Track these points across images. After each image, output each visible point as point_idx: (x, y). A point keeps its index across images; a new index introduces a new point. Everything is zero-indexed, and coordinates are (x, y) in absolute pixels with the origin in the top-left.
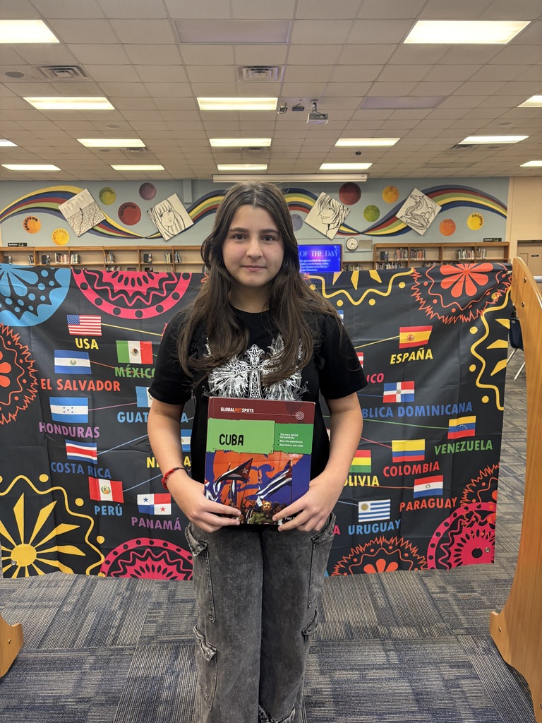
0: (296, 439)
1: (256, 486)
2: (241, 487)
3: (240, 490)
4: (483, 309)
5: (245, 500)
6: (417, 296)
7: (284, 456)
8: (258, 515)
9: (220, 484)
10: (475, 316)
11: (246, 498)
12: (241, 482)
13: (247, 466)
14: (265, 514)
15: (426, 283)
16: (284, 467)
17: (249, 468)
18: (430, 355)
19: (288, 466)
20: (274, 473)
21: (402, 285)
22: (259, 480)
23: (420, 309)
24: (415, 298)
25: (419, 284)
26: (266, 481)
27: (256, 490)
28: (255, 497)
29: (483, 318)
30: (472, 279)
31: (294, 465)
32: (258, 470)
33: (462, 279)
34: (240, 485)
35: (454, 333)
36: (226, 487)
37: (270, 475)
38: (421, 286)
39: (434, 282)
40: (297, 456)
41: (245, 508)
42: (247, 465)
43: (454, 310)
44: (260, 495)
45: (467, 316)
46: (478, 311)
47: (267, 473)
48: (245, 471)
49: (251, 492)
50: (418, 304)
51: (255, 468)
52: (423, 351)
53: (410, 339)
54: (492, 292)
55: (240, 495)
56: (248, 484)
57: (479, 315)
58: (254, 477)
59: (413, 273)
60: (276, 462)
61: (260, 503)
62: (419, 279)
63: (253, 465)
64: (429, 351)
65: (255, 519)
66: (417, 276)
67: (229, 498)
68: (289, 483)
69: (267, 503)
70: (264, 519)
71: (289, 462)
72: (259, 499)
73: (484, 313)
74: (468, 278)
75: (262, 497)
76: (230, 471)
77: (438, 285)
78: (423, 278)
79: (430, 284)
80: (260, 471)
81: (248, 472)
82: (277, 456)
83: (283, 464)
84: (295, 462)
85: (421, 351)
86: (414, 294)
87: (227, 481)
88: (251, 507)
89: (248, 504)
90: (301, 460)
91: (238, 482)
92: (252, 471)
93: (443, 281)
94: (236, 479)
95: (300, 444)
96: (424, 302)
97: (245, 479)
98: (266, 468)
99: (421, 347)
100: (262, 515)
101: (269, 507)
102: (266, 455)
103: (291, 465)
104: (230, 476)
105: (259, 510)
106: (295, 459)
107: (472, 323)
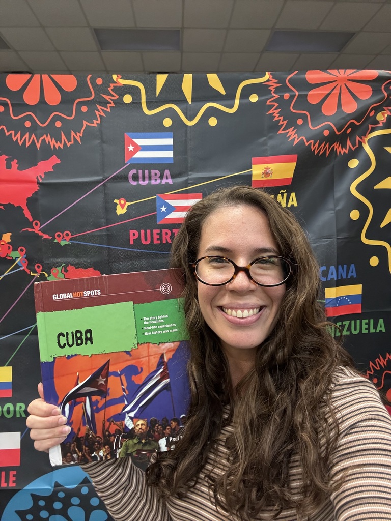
0: (166, 321)
1: (120, 400)
2: (100, 405)
3: (98, 410)
4: (365, 136)
5: (107, 424)
6: (275, 113)
7: (153, 349)
8: (131, 442)
9: (67, 406)
10: (354, 145)
11: (108, 420)
12: (98, 398)
13: (104, 373)
14: (140, 439)
15: (287, 96)
16: (155, 365)
17: (107, 376)
18: (293, 201)
19: (161, 363)
20: (144, 376)
21: (254, 98)
22: (124, 390)
23: (280, 132)
24: (271, 115)
25: (276, 96)
26: (134, 390)
27: (121, 406)
28: (121, 417)
29: (367, 148)
30: (350, 91)
31: (169, 359)
32: (120, 375)
33: (336, 91)
34: (97, 402)
35: (326, 171)
36: (78, 409)
37: (138, 380)
38: (280, 100)
39: (297, 93)
40: (172, 345)
41: (110, 435)
42: (104, 371)
43: (326, 133)
44: (128, 412)
45: (344, 145)
46: (358, 138)
47: (134, 378)
48: (102, 381)
49: (114, 410)
50: (275, 127)
51: (115, 374)
52: (285, 195)
53: (266, 174)
54: (378, 109)
55: (100, 417)
56: (108, 398)
57: (360, 143)
58: (116, 386)
59: (268, 81)
60: (144, 359)
61: (129, 424)
62: (277, 90)
63: (111, 369)
64: (293, 195)
65: (127, 449)
66: (274, 85)
67: (84, 425)
68: (166, 387)
69: (140, 422)
70: (139, 447)
71: (162, 356)
72: (127, 418)
73: (366, 140)
74: (344, 90)
75: (132, 414)
76: (80, 384)
77: (303, 98)
78: (283, 88)
79: (292, 97)
80: (123, 377)
81: (106, 382)
82: (143, 351)
83: (154, 361)
84: (170, 355)
85: (282, 194)
86: (271, 112)
87: (78, 400)
88: (118, 432)
89: (113, 428)
90: (177, 350)
91: (94, 398)
92: (111, 378)
93: (310, 92)
94: (90, 395)
95: (172, 328)
96: (285, 122)
97: (103, 392)
98: (131, 371)
99: (283, 188)
100: (136, 441)
101: (143, 427)
102: (128, 352)
103: (166, 360)
104: (81, 392)
105: (130, 434)
106: (169, 350)
107: (353, 155)
